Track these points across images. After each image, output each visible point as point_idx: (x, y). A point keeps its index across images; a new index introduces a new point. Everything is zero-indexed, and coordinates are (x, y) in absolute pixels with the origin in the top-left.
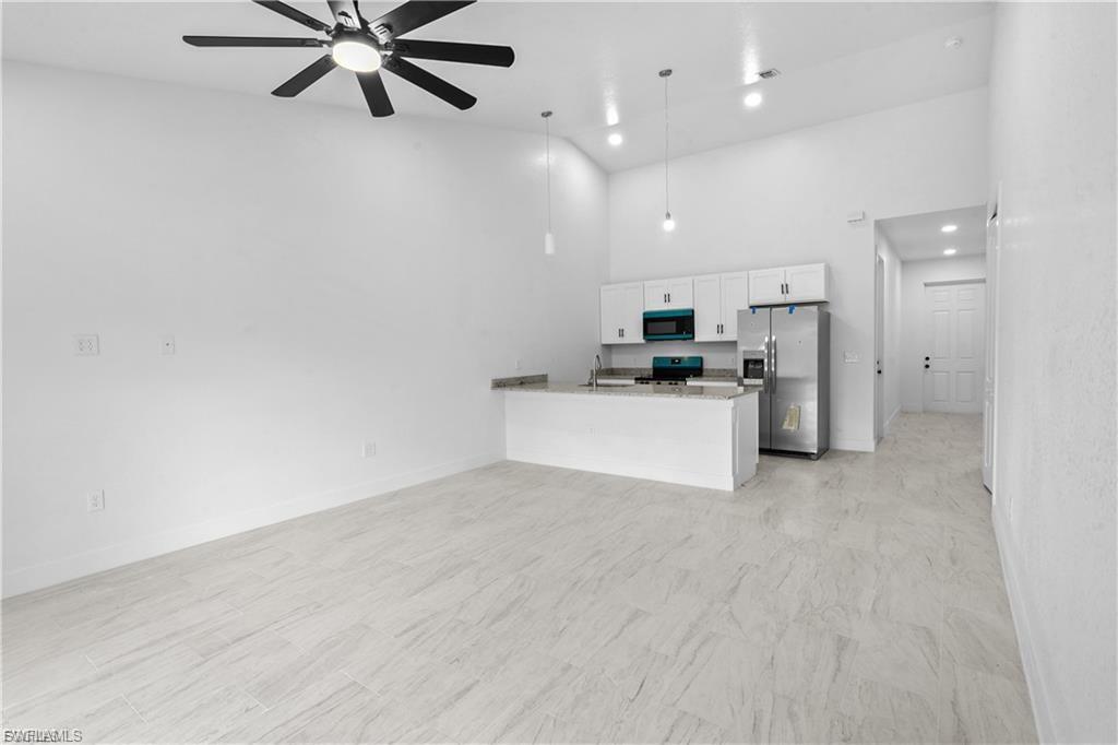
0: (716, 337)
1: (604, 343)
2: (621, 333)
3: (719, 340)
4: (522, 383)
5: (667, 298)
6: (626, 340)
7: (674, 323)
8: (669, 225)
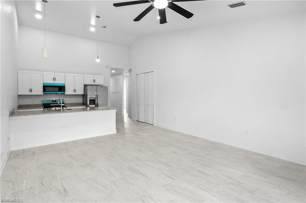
0: (73, 93)
1: (19, 94)
2: (31, 91)
3: (74, 94)
5: (54, 79)
6: (33, 93)
7: (58, 88)
8: (98, 60)
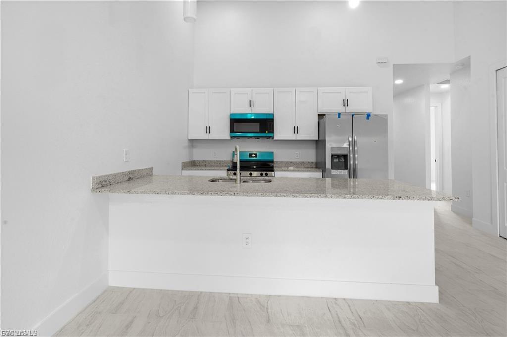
0: (290, 137)
1: (189, 138)
2: (208, 130)
4: (130, 179)
5: (252, 103)
7: (259, 124)
